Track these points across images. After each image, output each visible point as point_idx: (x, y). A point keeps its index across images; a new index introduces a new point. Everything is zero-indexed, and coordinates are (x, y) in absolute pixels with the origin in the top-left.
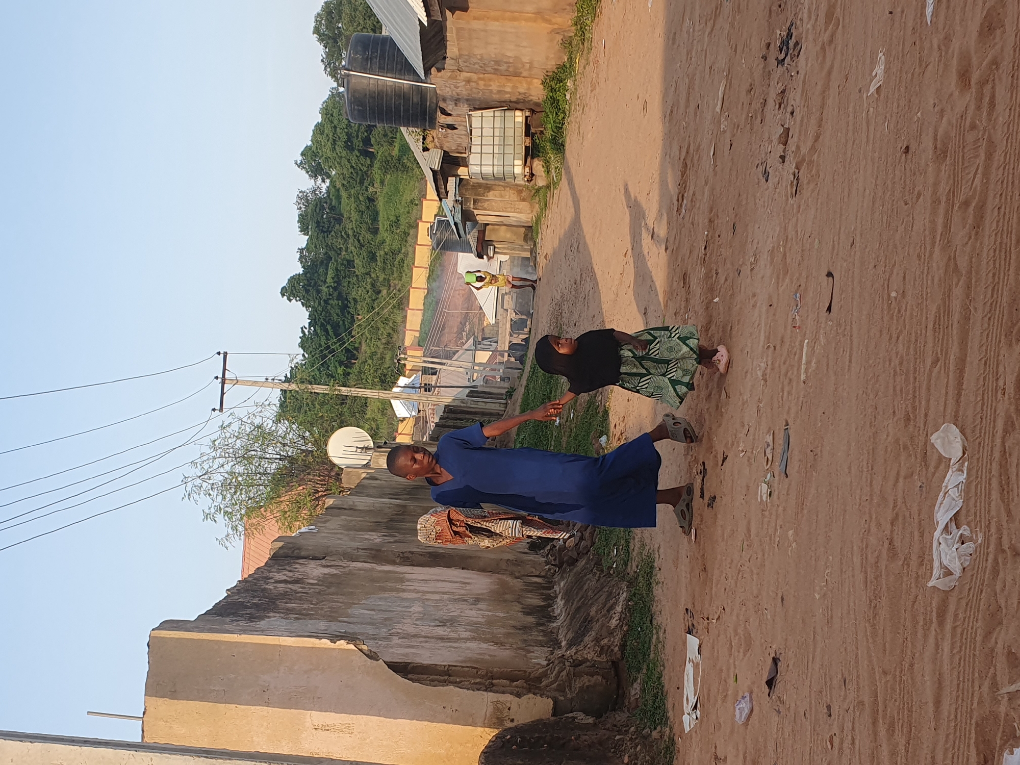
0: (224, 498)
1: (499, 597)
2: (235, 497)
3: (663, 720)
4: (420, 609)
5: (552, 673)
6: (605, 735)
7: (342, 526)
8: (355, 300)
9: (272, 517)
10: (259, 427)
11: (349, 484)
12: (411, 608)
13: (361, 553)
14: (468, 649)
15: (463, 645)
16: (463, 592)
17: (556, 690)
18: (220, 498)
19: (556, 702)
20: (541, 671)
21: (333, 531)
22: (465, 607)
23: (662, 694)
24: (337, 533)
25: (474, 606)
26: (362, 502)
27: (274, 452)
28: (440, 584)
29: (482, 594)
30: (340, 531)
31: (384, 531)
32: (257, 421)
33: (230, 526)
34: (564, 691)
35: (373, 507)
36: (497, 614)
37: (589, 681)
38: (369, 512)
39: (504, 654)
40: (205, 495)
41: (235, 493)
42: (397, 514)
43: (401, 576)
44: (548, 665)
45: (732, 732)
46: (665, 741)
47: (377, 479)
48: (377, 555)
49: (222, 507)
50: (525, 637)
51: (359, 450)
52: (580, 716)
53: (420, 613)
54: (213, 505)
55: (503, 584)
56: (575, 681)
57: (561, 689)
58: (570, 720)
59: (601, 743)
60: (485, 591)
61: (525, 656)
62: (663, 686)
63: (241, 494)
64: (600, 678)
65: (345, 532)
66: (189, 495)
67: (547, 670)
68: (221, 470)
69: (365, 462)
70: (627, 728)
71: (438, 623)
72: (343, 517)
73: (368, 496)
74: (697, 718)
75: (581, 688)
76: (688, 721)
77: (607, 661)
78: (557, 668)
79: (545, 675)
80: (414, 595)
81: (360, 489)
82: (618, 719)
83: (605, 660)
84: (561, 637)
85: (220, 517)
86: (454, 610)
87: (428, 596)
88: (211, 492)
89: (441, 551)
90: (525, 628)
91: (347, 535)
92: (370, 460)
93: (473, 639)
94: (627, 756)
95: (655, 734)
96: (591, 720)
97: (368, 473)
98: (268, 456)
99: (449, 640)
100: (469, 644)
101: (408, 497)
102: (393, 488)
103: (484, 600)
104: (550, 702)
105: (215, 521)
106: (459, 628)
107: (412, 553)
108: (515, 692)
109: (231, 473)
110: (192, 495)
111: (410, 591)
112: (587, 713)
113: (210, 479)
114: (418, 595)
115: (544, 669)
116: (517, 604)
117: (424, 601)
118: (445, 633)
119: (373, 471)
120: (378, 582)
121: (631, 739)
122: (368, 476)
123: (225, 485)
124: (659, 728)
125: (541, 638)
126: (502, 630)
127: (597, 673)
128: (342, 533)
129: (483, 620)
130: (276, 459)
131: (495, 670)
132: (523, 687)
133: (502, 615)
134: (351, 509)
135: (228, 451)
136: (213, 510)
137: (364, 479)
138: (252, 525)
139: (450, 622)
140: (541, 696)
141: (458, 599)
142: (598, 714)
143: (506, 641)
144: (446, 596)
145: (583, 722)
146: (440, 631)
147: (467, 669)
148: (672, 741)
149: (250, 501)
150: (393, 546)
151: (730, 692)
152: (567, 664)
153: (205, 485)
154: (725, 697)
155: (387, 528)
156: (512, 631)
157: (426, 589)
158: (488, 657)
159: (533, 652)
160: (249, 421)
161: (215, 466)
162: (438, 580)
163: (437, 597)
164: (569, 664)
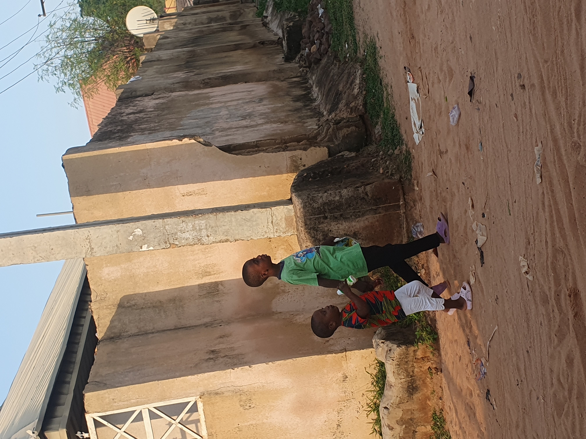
0: (65, 75)
1: (274, 94)
2: (72, 72)
3: (401, 141)
4: (227, 112)
5: (323, 132)
6: (365, 160)
7: (157, 72)
9: (101, 81)
10: (75, 20)
11: (150, 45)
12: (220, 112)
13: (176, 86)
14: (265, 129)
15: (261, 128)
16: (251, 97)
17: (328, 141)
18: (63, 75)
19: (329, 148)
20: (315, 132)
21: (151, 77)
22: (254, 105)
23: (397, 126)
24: (155, 77)
25: (259, 104)
26: (164, 54)
27: (90, 36)
28: (234, 95)
29: (264, 95)
30: (156, 76)
31: (185, 69)
32: (73, 17)
33: (75, 93)
34: (333, 141)
35: (173, 55)
36: (277, 105)
37: (347, 131)
38: (171, 59)
39: (289, 127)
40: (52, 75)
41: (72, 69)
42: (190, 58)
43: (207, 95)
44: (319, 127)
45: (448, 133)
46: (404, 154)
47: (167, 38)
48: (187, 85)
49: (66, 81)
50: (299, 115)
51: (148, 22)
52: (346, 154)
53: (227, 114)
54: (59, 81)
55: (274, 86)
56: (339, 133)
57: (330, 140)
58: (341, 157)
59: (363, 165)
60: (264, 93)
61: (302, 126)
62: (396, 121)
63: (76, 70)
64: (354, 128)
65: (160, 76)
66: (42, 77)
67: (319, 131)
68: (58, 56)
69: (155, 30)
70: (378, 154)
71: (241, 118)
72: (155, 67)
73: (166, 50)
74: (423, 133)
75: (343, 137)
76: (417, 137)
77: (357, 116)
78: (325, 128)
79: (318, 134)
80: (219, 105)
81: (159, 46)
82: (370, 149)
83: (355, 116)
84: (322, 110)
85: (66, 88)
86: (249, 109)
87: (229, 104)
88: (55, 72)
89: (229, 74)
90: (297, 110)
91: (162, 77)
92: (158, 27)
93: (267, 123)
94: (381, 169)
95: (396, 152)
96: (353, 154)
97: (161, 35)
98: (86, 40)
99: (252, 126)
100: (264, 127)
101: (193, 45)
102: (181, 42)
103: (265, 98)
104: (326, 149)
105: (64, 92)
106: (255, 119)
107: (209, 79)
108: (302, 148)
109: (66, 57)
110: (43, 77)
111: (216, 103)
112: (350, 150)
113: (52, 63)
114: (222, 104)
115: (317, 131)
116: (288, 96)
117: (227, 107)
118: (248, 123)
119: (164, 33)
120: (194, 101)
121: (382, 159)
122: (161, 37)
123: (64, 65)
124: (398, 147)
125: (309, 114)
126: (284, 114)
127: (352, 125)
128: (158, 77)
129: (269, 111)
130: (93, 40)
131: (286, 138)
132: (306, 144)
133: (280, 105)
134: (158, 60)
135: (59, 41)
136: (60, 85)
137: (160, 39)
138: (89, 89)
139: (249, 116)
140: (319, 147)
141: (249, 102)
142: (357, 150)
143: (287, 120)
144: (240, 102)
145: (349, 156)
146: (244, 123)
147: (268, 141)
148: (408, 153)
149: (83, 73)
150: (196, 77)
151: (443, 109)
152: (331, 124)
153: (50, 68)
154: (440, 113)
155: (187, 67)
156: (290, 113)
157: (226, 100)
158: (279, 131)
159: (307, 123)
160: (67, 18)
161: (54, 54)
162: (232, 93)
163: (235, 103)
164: (332, 123)
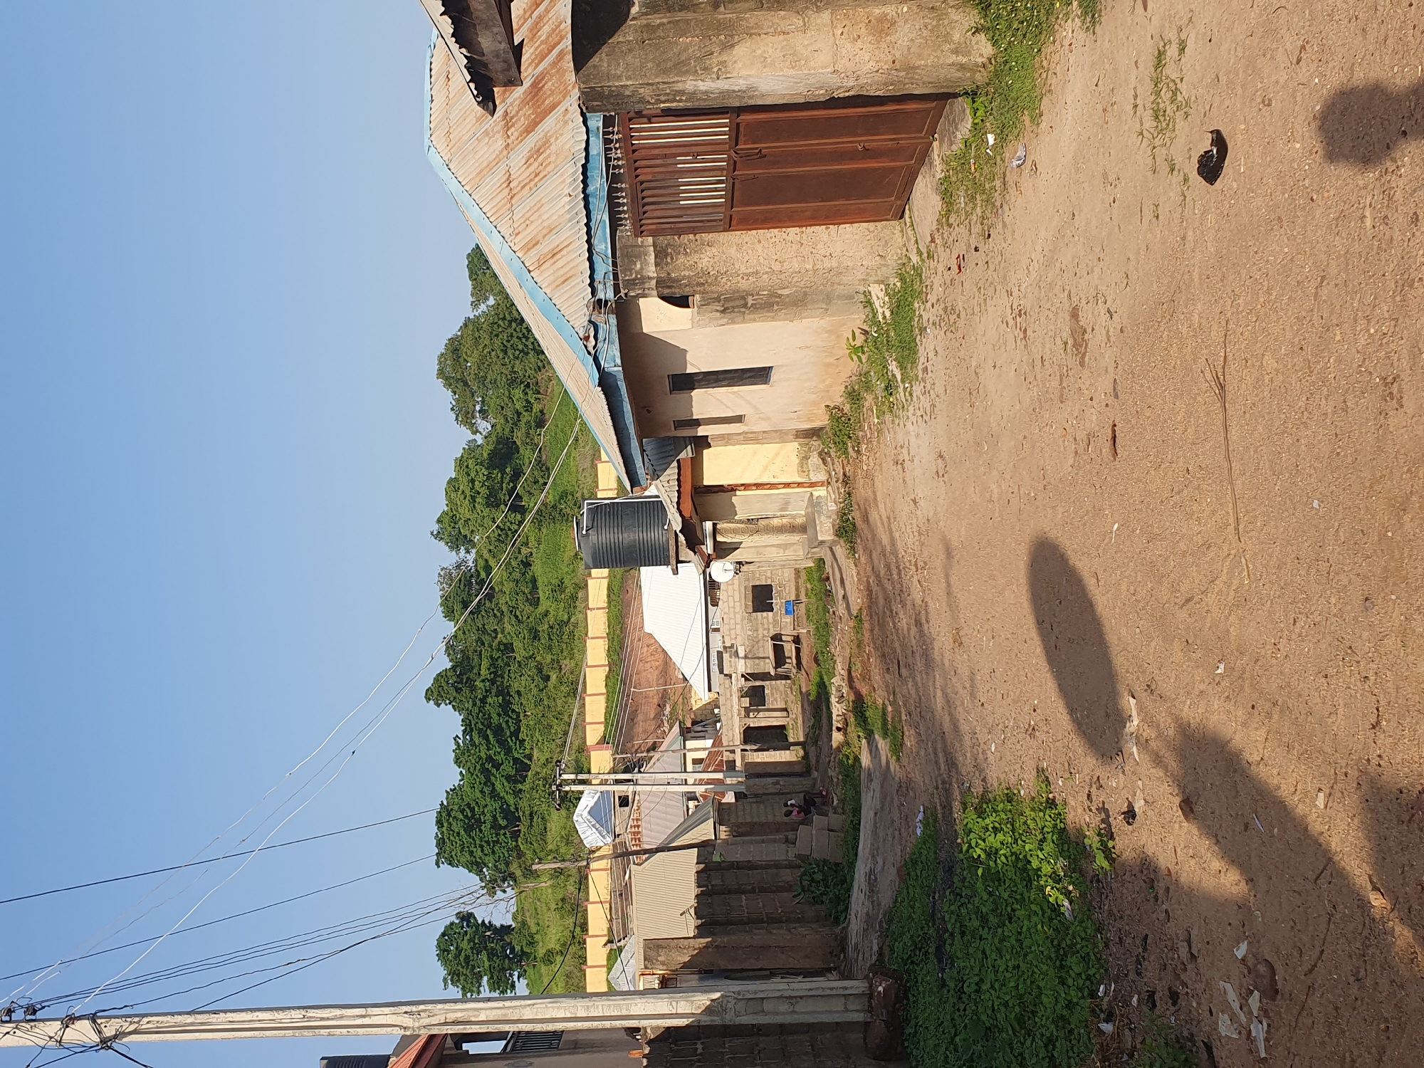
8: (519, 693)
